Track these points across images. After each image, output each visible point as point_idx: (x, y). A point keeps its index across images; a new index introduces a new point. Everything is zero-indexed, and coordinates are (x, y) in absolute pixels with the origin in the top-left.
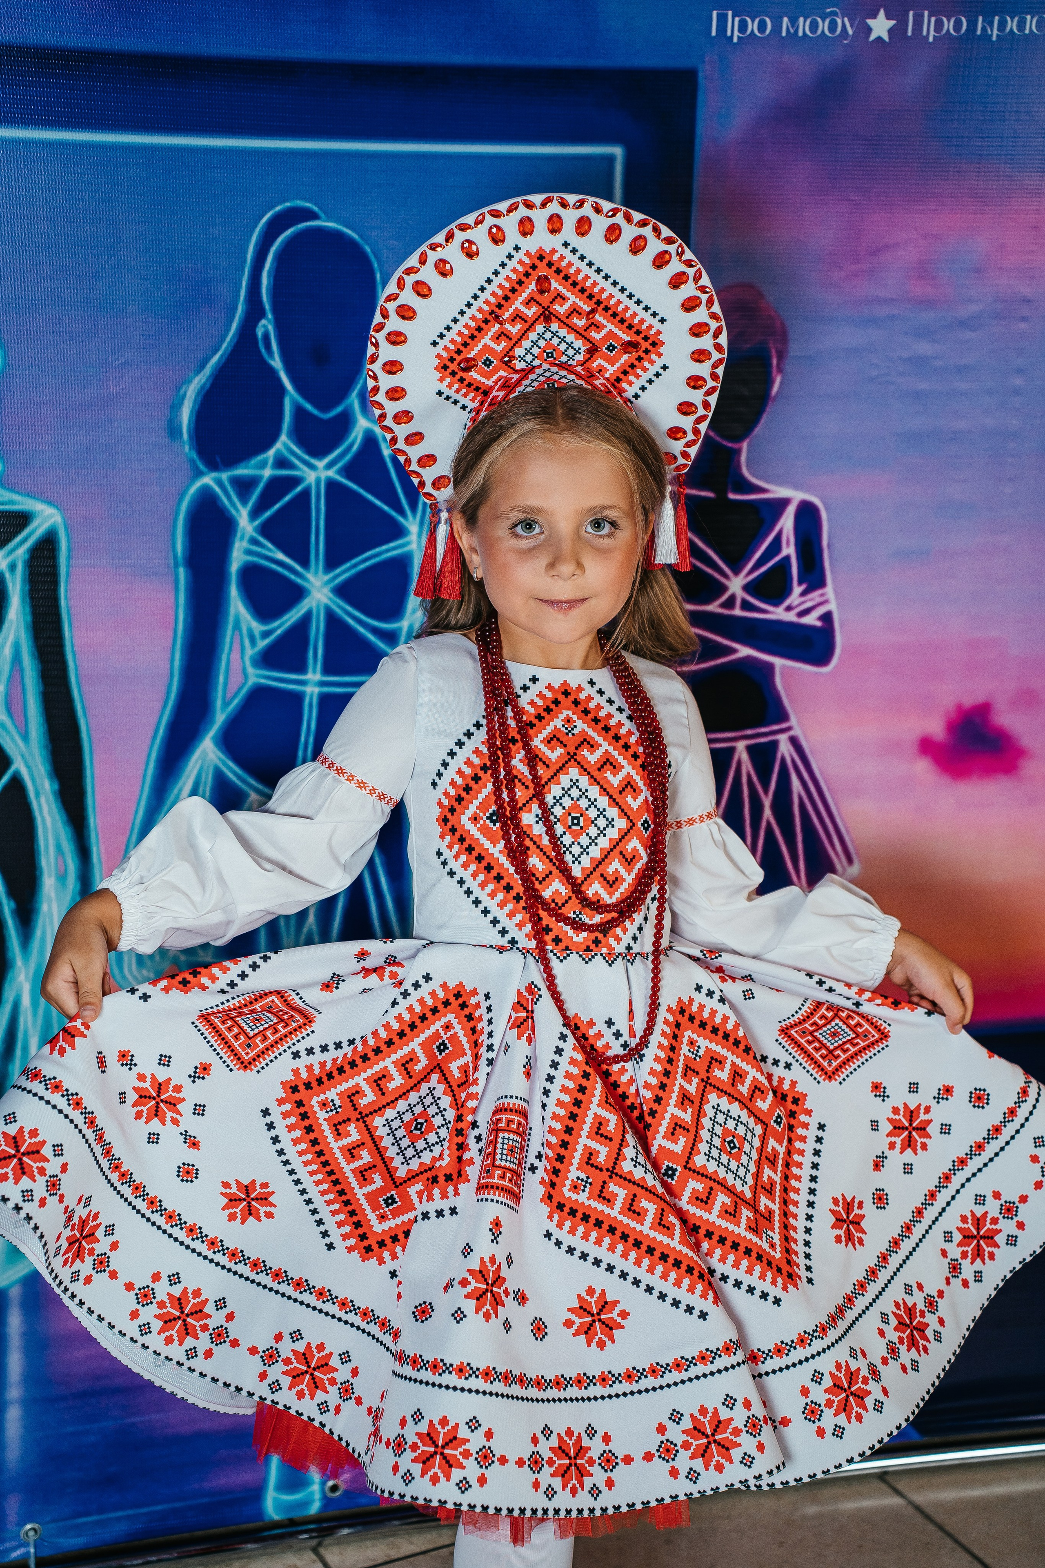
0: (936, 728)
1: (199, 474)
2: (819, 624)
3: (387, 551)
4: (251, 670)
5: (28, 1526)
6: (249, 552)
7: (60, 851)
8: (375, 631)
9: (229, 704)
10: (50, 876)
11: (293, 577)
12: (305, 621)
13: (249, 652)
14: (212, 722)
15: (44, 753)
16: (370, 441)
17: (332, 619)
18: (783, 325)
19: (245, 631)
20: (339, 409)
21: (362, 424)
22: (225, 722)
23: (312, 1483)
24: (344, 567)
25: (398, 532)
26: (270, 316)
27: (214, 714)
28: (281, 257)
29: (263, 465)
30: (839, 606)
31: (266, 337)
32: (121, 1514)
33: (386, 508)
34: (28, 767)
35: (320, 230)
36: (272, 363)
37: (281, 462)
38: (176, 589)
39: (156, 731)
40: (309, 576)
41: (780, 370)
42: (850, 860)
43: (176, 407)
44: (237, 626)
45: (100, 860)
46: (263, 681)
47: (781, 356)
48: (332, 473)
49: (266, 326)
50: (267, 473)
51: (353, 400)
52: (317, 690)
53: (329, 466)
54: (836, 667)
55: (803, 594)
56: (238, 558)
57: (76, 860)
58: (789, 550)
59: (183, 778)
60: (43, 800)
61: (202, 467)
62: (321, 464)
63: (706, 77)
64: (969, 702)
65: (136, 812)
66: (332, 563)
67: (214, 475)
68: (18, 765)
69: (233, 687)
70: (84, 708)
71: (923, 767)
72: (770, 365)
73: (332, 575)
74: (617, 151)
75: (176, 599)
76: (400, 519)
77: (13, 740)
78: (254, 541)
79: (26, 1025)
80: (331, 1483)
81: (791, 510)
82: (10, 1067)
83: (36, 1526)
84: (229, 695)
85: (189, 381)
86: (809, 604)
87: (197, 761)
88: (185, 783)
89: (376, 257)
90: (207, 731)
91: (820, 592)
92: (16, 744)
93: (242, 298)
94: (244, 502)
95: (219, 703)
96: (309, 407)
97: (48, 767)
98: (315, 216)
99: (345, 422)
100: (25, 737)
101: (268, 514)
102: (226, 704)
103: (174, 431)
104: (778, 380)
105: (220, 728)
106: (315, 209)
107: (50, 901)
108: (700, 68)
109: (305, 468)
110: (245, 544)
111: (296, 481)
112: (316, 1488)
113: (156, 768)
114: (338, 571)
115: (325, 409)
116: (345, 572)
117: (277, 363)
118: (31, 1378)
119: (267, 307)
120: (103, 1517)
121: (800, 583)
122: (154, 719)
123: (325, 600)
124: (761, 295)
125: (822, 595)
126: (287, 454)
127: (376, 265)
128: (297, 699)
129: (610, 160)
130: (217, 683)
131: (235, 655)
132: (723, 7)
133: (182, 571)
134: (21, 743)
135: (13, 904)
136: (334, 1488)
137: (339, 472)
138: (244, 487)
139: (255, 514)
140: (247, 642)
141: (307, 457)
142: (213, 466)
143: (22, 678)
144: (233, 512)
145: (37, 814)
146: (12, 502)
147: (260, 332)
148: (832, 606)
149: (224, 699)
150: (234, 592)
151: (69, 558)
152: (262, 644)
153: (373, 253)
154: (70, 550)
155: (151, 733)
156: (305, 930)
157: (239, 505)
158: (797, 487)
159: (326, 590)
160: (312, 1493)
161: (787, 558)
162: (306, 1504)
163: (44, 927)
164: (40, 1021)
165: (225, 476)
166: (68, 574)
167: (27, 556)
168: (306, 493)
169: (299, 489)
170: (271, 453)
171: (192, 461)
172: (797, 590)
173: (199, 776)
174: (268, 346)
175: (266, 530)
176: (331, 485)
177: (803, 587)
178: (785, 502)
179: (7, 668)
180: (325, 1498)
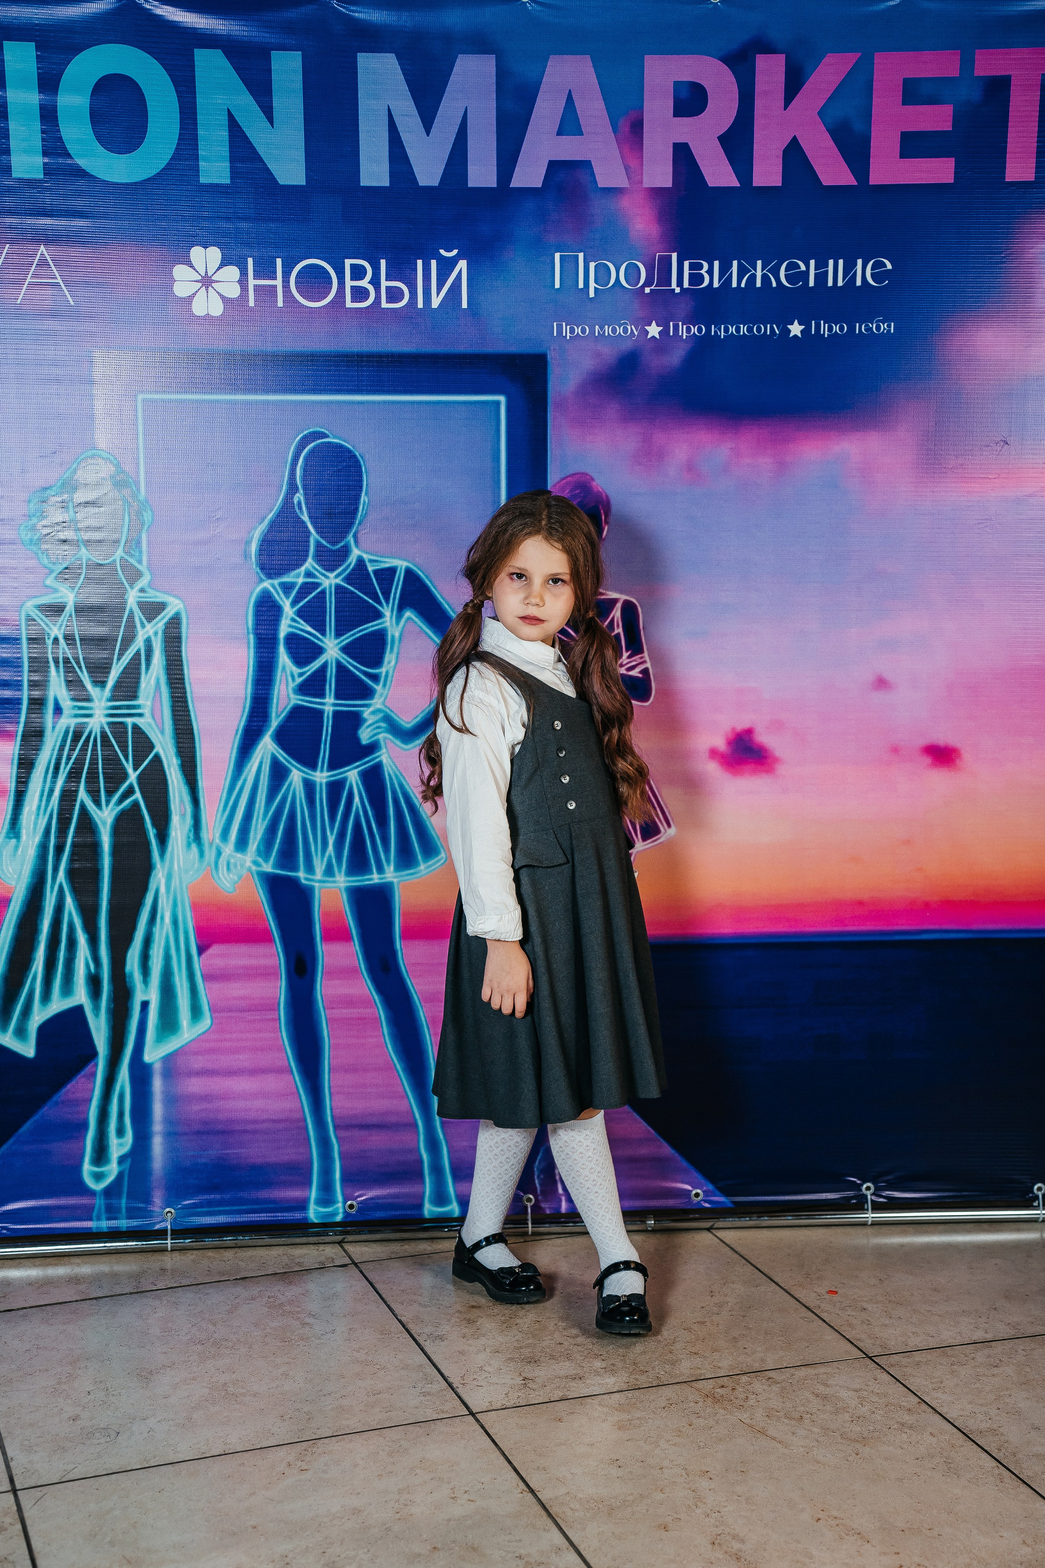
0: (720, 744)
1: (261, 581)
2: (640, 675)
3: (371, 627)
4: (292, 696)
5: (168, 1210)
6: (291, 626)
7: (182, 802)
8: (366, 674)
9: (279, 716)
10: (176, 815)
11: (316, 641)
12: (324, 668)
13: (292, 685)
14: (270, 726)
15: (173, 741)
16: (361, 562)
17: (340, 666)
18: (607, 496)
19: (288, 673)
20: (342, 544)
21: (356, 553)
22: (277, 726)
23: (338, 1202)
24: (346, 636)
25: (378, 615)
26: (301, 491)
27: (271, 721)
28: (306, 459)
29: (298, 576)
30: (652, 664)
31: (299, 503)
32: (221, 1208)
33: (371, 601)
34: (164, 750)
35: (329, 443)
36: (303, 517)
37: (308, 574)
38: (249, 647)
39: (237, 730)
40: (326, 640)
41: (607, 523)
42: (669, 825)
43: (248, 543)
44: (284, 668)
45: (205, 805)
46: (300, 702)
47: (607, 516)
48: (338, 581)
49: (299, 497)
50: (301, 580)
51: (350, 538)
52: (332, 709)
53: (337, 576)
54: (652, 702)
55: (629, 657)
56: (284, 629)
57: (191, 805)
58: (619, 630)
59: (253, 759)
60: (172, 769)
61: (263, 577)
62: (332, 575)
63: (552, 358)
64: (740, 726)
65: (226, 779)
66: (339, 634)
67: (270, 581)
68: (158, 749)
69: (281, 706)
70: (196, 715)
71: (713, 768)
72: (602, 519)
73: (339, 640)
74: (502, 399)
75: (249, 653)
76: (380, 608)
77: (156, 734)
78: (293, 620)
79: (162, 903)
80: (349, 1203)
81: (619, 605)
82: (154, 929)
83: (173, 1211)
84: (280, 710)
85: (256, 528)
86: (634, 663)
87: (261, 749)
88: (254, 762)
89: (362, 458)
90: (267, 731)
91: (640, 656)
92: (157, 736)
93: (285, 482)
94: (288, 598)
95: (273, 715)
96: (324, 542)
97: (175, 750)
98: (327, 436)
99: (345, 552)
100: (162, 732)
101: (301, 604)
102: (278, 716)
103: (246, 555)
104: (606, 528)
105: (274, 730)
106: (327, 432)
107: (176, 830)
108: (548, 352)
109: (323, 578)
110: (289, 622)
111: (317, 585)
112: (340, 1205)
113: (237, 753)
114: (343, 638)
115: (334, 543)
116: (348, 638)
117: (305, 518)
118: (168, 1120)
119: (300, 487)
120: (211, 1209)
121: (627, 651)
122: (237, 723)
123: (335, 655)
124: (593, 479)
125: (642, 658)
126: (312, 570)
127: (362, 463)
128: (320, 713)
129: (498, 403)
130: (272, 703)
131: (283, 687)
132: (560, 320)
133: (252, 636)
134: (160, 735)
135: (155, 831)
136: (351, 1206)
137: (343, 580)
138: (287, 588)
139: (294, 603)
140: (290, 679)
141: (324, 572)
142: (270, 576)
143: (161, 697)
144: (281, 603)
145: (168, 777)
146: (155, 597)
147: (296, 501)
148: (648, 665)
149: (277, 713)
150: (282, 650)
151: (188, 628)
152: (299, 680)
153: (360, 456)
154: (188, 624)
155: (234, 732)
156: (327, 854)
157: (284, 599)
158: (621, 593)
159: (337, 649)
160: (338, 1208)
161: (618, 634)
162: (334, 1214)
163: (173, 845)
164: (171, 902)
165: (276, 582)
166: (187, 638)
167: (164, 627)
168: (323, 592)
169: (319, 590)
170: (303, 569)
171: (258, 573)
172: (625, 655)
173: (262, 758)
174: (300, 508)
175: (300, 613)
176: (338, 588)
177: (628, 654)
178: (615, 601)
179: (152, 691)
180: (345, 1212)
